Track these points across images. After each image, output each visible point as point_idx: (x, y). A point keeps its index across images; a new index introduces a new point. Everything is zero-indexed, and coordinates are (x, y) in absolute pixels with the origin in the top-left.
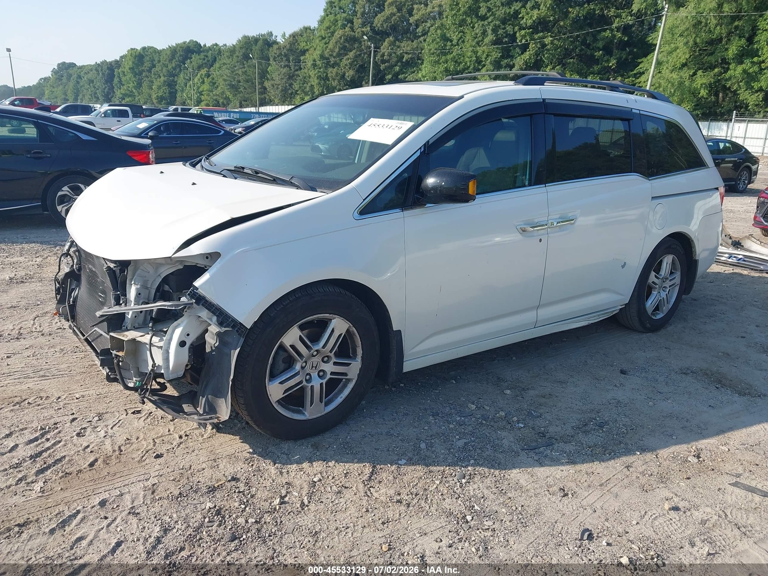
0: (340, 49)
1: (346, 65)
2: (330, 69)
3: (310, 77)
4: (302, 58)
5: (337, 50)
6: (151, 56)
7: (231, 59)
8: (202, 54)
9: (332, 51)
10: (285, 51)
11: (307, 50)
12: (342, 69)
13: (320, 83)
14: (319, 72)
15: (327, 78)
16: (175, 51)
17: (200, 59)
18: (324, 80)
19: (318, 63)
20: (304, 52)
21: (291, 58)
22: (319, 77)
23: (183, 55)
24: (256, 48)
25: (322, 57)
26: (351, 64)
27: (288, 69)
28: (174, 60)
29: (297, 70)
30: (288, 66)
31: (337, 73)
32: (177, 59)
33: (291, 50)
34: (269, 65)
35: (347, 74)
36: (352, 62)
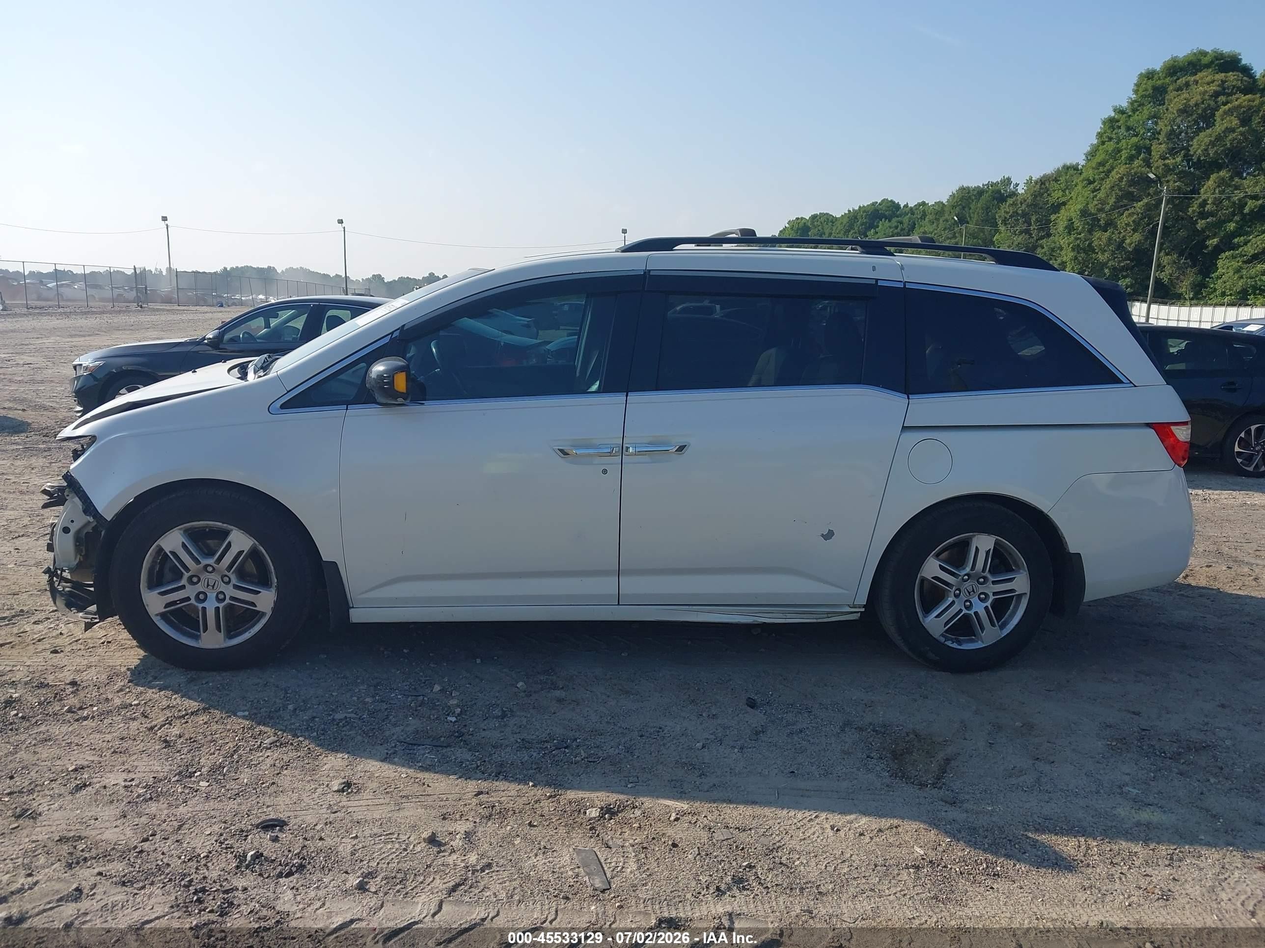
0: (1119, 199)
1: (1127, 225)
2: (1097, 234)
3: (1061, 249)
4: (1053, 217)
5: (1112, 201)
6: (820, 228)
7: (935, 224)
8: (894, 220)
9: (1103, 202)
10: (1024, 206)
11: (1064, 204)
12: (1120, 233)
13: (1076, 258)
14: (1077, 239)
15: (1090, 249)
16: (856, 218)
17: (890, 227)
18: (1085, 251)
19: (1077, 224)
20: (1056, 208)
21: (1034, 218)
22: (1076, 249)
23: (866, 223)
24: (977, 207)
25: (1084, 213)
26: (1137, 224)
27: (1027, 236)
28: (852, 231)
29: (1042, 238)
30: (1027, 232)
31: (1110, 239)
32: (856, 228)
33: (1035, 205)
34: (997, 231)
35: (1128, 241)
36: (1141, 219)
